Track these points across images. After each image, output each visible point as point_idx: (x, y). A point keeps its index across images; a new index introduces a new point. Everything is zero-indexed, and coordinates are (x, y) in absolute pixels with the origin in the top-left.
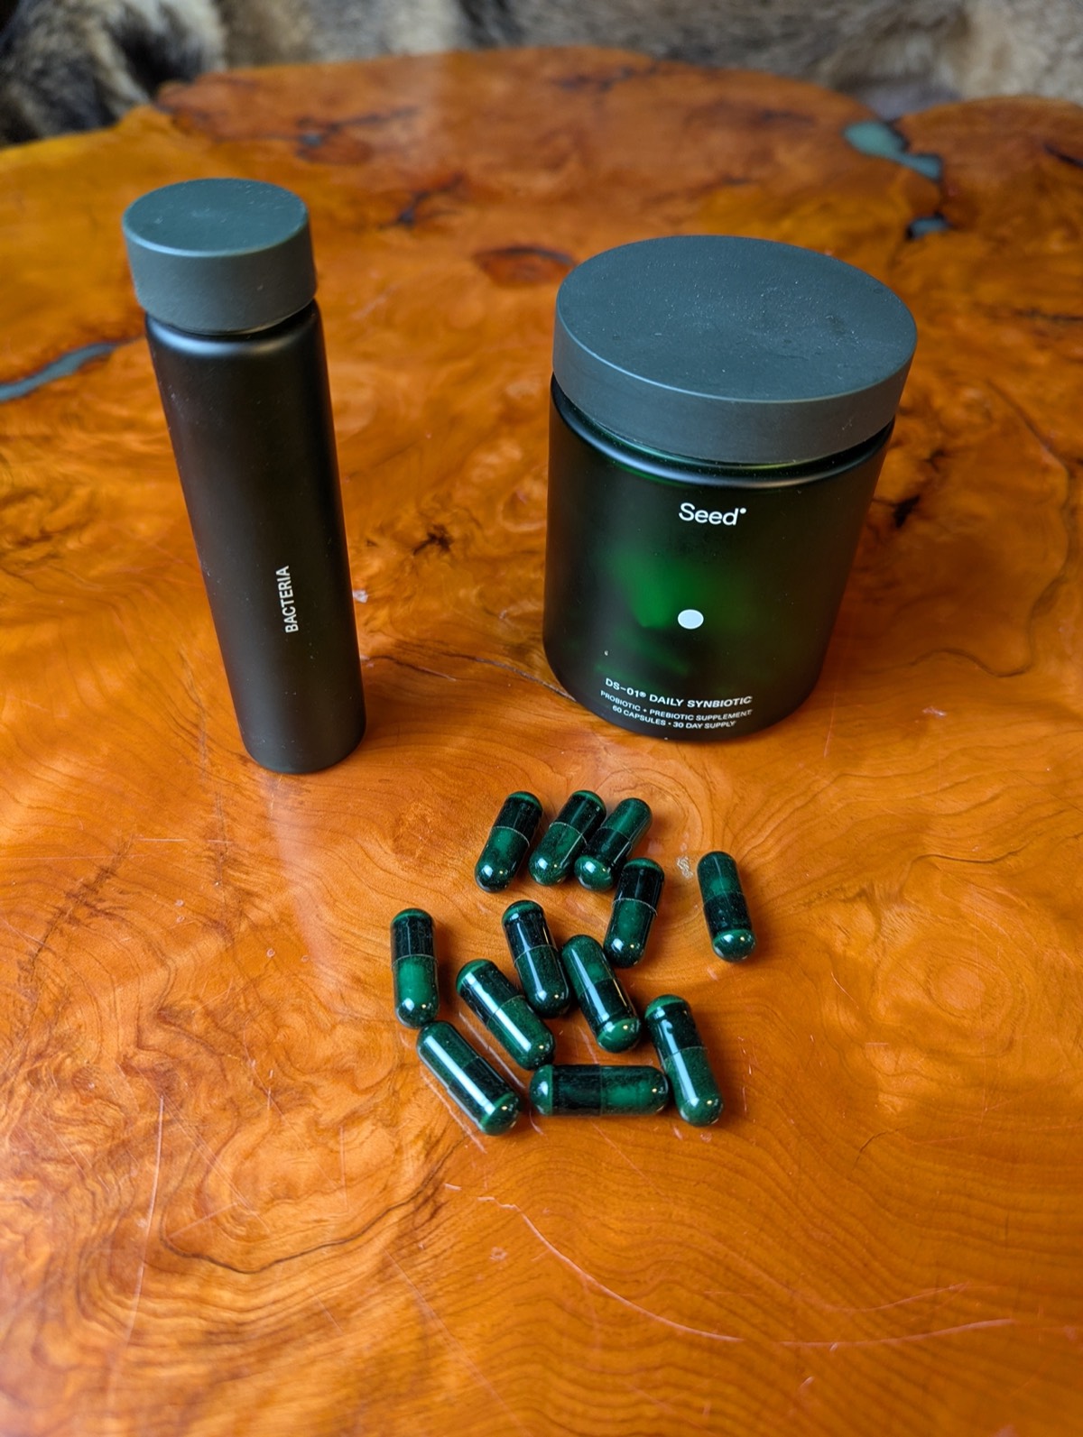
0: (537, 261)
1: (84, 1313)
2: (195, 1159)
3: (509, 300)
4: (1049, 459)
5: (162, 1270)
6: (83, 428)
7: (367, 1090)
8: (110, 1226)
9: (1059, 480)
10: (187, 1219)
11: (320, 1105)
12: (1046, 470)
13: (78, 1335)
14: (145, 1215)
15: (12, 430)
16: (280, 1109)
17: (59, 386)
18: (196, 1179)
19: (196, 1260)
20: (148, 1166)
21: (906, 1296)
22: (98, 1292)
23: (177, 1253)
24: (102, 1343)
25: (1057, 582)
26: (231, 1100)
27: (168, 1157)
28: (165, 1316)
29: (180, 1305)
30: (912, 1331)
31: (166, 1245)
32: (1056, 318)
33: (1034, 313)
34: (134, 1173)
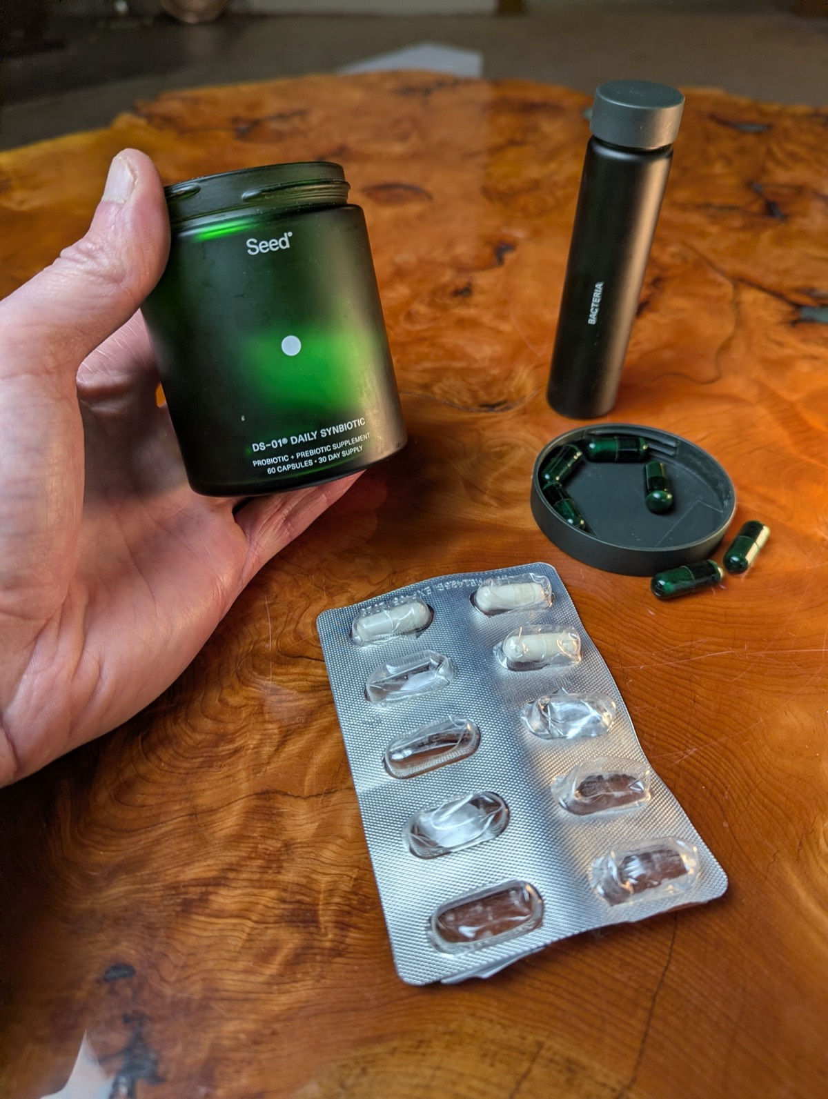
0: (400, 191)
1: (243, 684)
2: (289, 619)
3: (388, 212)
4: (721, 279)
5: (282, 664)
7: (377, 584)
8: (249, 648)
9: (728, 288)
10: (291, 643)
11: (354, 592)
12: (720, 285)
13: (243, 693)
14: (267, 642)
16: (331, 595)
18: (292, 627)
19: (300, 659)
20: (263, 622)
21: (676, 646)
22: (249, 676)
23: (288, 656)
24: (256, 695)
25: (730, 339)
26: (303, 593)
27: (274, 618)
28: (287, 682)
29: (294, 677)
30: (682, 659)
31: (281, 653)
33: (708, 205)
34: (258, 626)
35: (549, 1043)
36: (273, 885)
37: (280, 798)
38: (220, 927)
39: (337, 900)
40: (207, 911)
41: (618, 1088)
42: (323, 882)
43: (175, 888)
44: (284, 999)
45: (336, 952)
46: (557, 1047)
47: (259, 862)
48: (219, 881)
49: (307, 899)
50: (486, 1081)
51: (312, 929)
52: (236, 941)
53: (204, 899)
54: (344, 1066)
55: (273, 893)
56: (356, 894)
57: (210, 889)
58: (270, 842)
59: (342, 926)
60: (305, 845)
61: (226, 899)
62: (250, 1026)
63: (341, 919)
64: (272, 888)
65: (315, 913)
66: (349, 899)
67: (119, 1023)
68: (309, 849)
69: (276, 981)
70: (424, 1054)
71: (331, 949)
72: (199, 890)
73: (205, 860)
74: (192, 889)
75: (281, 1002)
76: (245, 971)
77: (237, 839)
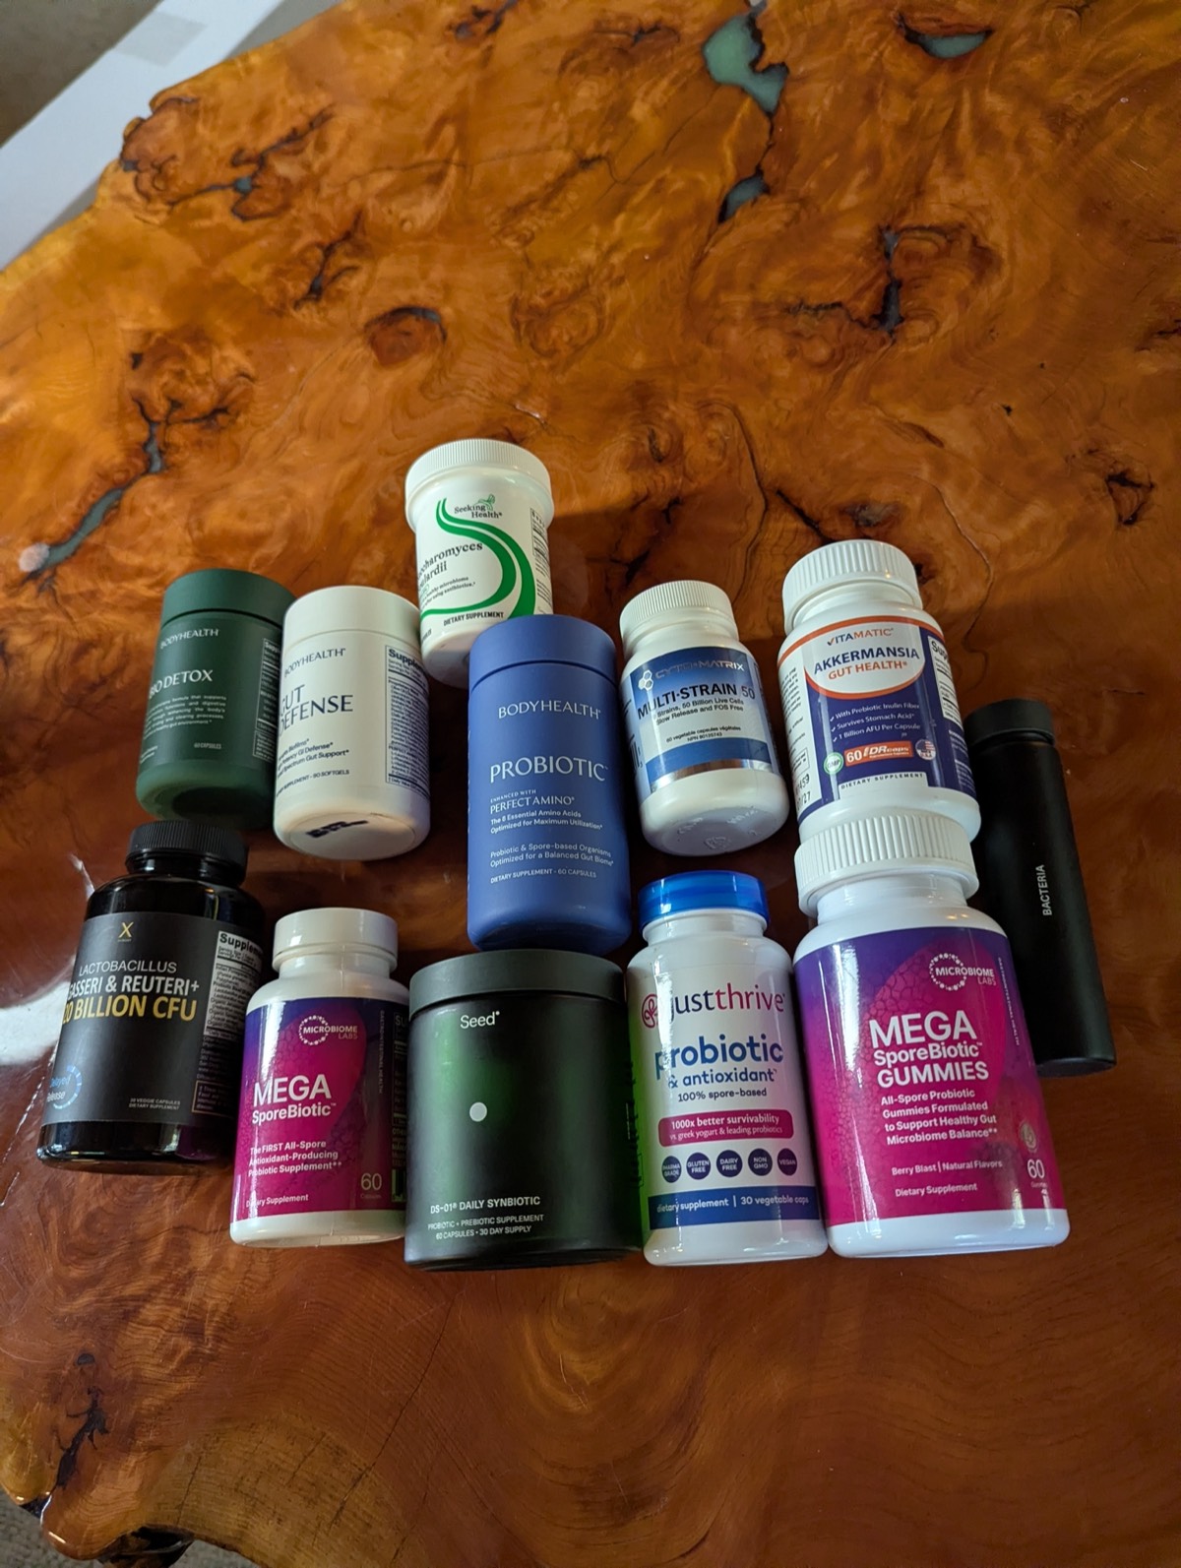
0: (411, 323)
3: (389, 379)
6: (113, 580)
9: (754, 517)
12: (748, 507)
15: (71, 591)
17: (93, 540)
32: (818, 308)
33: (801, 306)
35: (329, 1434)
36: (178, 1303)
37: (190, 1233)
38: (145, 1332)
39: (216, 1319)
40: (138, 1320)
41: (364, 1468)
42: (210, 1304)
43: (120, 1300)
44: (178, 1387)
45: (212, 1358)
46: (333, 1437)
47: (171, 1285)
48: (145, 1299)
49: (198, 1317)
50: (287, 1454)
51: (200, 1340)
52: (153, 1344)
53: (136, 1311)
54: (207, 1435)
55: (178, 1310)
56: (228, 1315)
57: (140, 1303)
58: (179, 1269)
59: (218, 1339)
60: (202, 1273)
61: (150, 1312)
62: (158, 1403)
63: (217, 1334)
64: (177, 1306)
65: (203, 1330)
66: (225, 1319)
67: (85, 1394)
68: (203, 1278)
69: (175, 1375)
70: (254, 1433)
71: (209, 1354)
72: (134, 1303)
73: (139, 1280)
74: (130, 1303)
75: (176, 1388)
76: (158, 1365)
77: (159, 1266)
